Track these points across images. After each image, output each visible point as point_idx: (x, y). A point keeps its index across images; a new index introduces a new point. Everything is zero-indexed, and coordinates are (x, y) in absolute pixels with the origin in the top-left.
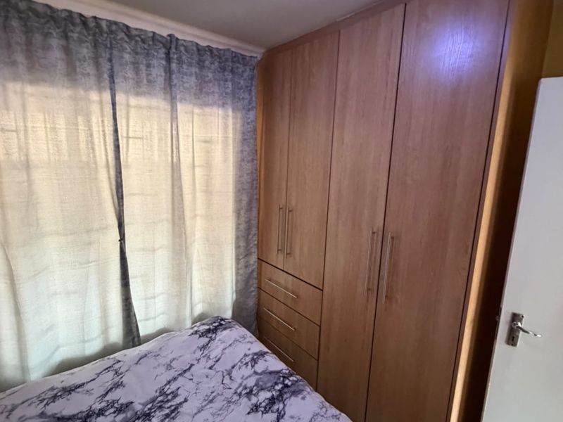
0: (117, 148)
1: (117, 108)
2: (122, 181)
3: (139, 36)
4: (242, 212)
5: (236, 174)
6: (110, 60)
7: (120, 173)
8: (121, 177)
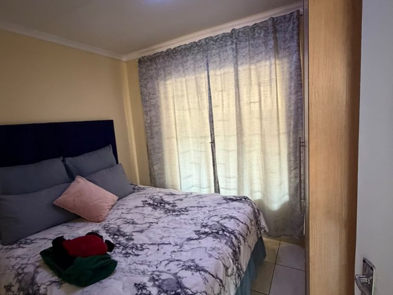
0: (210, 97)
1: (210, 78)
2: (212, 113)
3: (218, 39)
4: (291, 133)
5: (286, 105)
6: (207, 57)
7: (212, 109)
8: (212, 112)
